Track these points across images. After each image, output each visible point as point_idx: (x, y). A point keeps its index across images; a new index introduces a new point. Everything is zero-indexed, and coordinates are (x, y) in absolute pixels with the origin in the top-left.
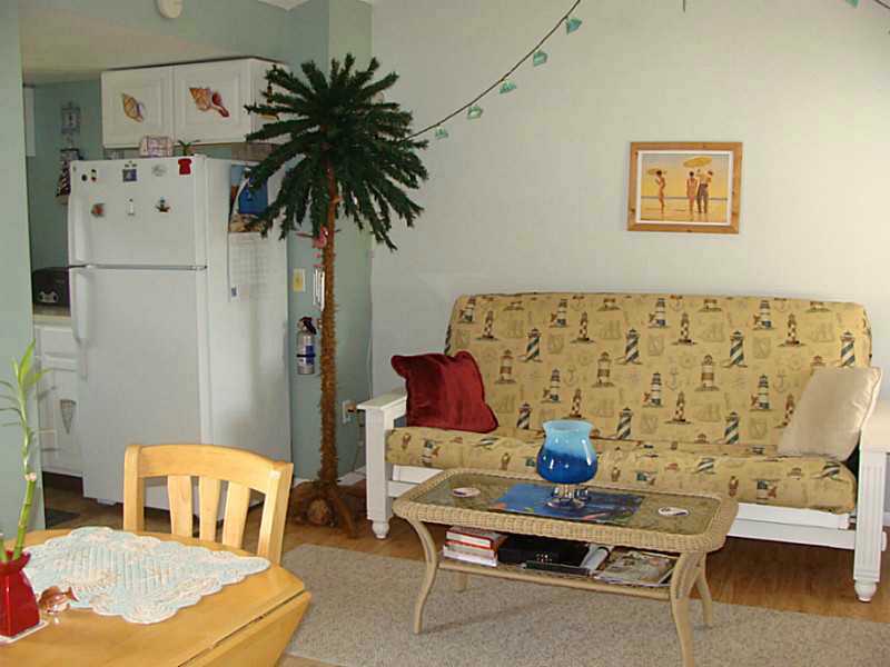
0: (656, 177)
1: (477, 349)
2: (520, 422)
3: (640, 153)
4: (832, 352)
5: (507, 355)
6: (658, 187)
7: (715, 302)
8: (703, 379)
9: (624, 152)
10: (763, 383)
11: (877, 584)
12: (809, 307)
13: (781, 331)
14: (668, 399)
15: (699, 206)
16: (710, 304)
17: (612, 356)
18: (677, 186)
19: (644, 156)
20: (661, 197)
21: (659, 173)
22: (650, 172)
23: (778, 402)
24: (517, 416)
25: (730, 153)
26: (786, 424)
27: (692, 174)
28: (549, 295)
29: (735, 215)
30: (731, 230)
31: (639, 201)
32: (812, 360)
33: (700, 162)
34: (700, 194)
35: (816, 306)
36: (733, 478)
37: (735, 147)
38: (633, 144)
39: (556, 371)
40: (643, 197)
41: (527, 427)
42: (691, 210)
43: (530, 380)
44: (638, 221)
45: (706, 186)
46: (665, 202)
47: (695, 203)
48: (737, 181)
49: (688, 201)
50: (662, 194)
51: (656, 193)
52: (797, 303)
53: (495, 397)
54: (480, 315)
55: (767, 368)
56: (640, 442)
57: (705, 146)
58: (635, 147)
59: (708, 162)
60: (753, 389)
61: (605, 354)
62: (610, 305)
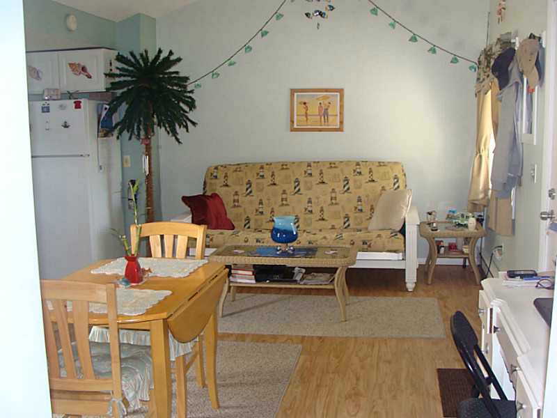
0: (303, 105)
1: (221, 191)
2: (245, 225)
3: (296, 94)
4: (389, 185)
5: (236, 193)
6: (305, 110)
7: (335, 164)
8: (331, 199)
9: (288, 93)
10: (359, 200)
11: (416, 283)
12: (377, 164)
13: (366, 176)
14: (316, 209)
15: (325, 119)
16: (332, 165)
17: (288, 192)
18: (314, 110)
19: (297, 95)
20: (306, 115)
21: (305, 103)
22: (300, 103)
23: (366, 208)
24: (243, 223)
25: (338, 94)
26: (371, 218)
27: (320, 104)
28: (254, 164)
29: (341, 123)
30: (340, 130)
31: (295, 117)
32: (380, 188)
33: (325, 98)
34: (325, 114)
35: (381, 164)
36: (352, 241)
37: (341, 91)
38: (292, 90)
39: (261, 200)
40: (297, 115)
41: (249, 228)
42: (321, 121)
43: (248, 205)
44: (295, 126)
45: (327, 109)
46: (309, 117)
47: (323, 118)
48: (342, 107)
49: (319, 117)
50: (306, 113)
51: (304, 113)
52: (373, 163)
53: (231, 213)
54: (221, 175)
55: (362, 193)
56: (304, 231)
57: (326, 90)
58: (293, 91)
59: (328, 98)
60: (355, 203)
61: (284, 191)
62: (285, 167)
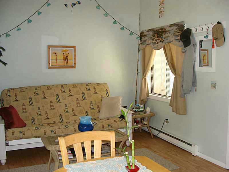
0: (55, 54)
1: (14, 104)
2: (32, 123)
3: (50, 48)
4: (104, 94)
5: (24, 105)
6: (56, 57)
8: (77, 104)
9: (46, 48)
10: (91, 103)
13: (93, 91)
14: (70, 110)
15: (66, 62)
16: (74, 86)
17: (53, 101)
18: (60, 57)
19: (51, 49)
20: (56, 60)
21: (56, 53)
22: (53, 53)
23: (95, 107)
24: (31, 121)
25: (73, 48)
26: (100, 112)
27: (64, 54)
28: (31, 87)
29: (75, 64)
30: (74, 67)
31: (51, 61)
32: (101, 97)
33: (65, 51)
34: (66, 59)
35: (98, 84)
36: (103, 125)
37: (74, 47)
38: (48, 46)
39: (39, 107)
40: (51, 60)
41: (35, 124)
42: (64, 63)
43: (32, 111)
44: (51, 66)
45: (67, 57)
46: (58, 61)
47: (65, 61)
48: (75, 56)
49: (63, 61)
50: (56, 59)
51: (55, 59)
52: (94, 84)
53: (22, 116)
54: (12, 94)
55: (92, 99)
56: (66, 122)
57: (67, 47)
58: (49, 47)
59: (68, 51)
60: (89, 105)
61: (51, 101)
62: (49, 88)
